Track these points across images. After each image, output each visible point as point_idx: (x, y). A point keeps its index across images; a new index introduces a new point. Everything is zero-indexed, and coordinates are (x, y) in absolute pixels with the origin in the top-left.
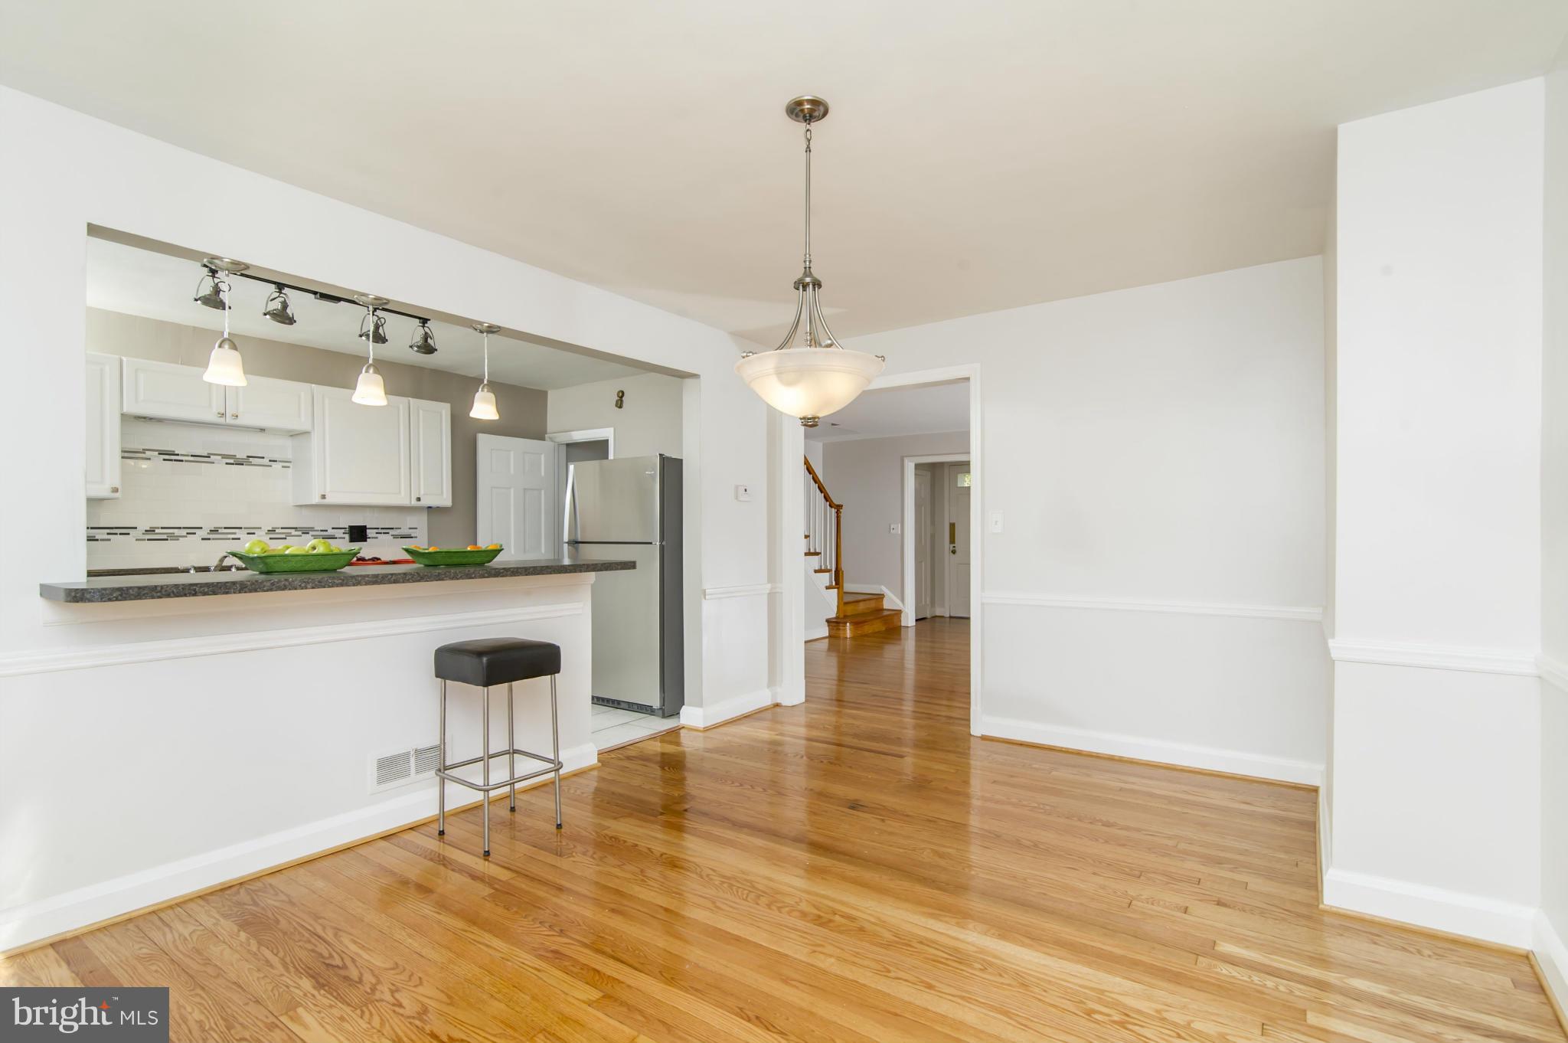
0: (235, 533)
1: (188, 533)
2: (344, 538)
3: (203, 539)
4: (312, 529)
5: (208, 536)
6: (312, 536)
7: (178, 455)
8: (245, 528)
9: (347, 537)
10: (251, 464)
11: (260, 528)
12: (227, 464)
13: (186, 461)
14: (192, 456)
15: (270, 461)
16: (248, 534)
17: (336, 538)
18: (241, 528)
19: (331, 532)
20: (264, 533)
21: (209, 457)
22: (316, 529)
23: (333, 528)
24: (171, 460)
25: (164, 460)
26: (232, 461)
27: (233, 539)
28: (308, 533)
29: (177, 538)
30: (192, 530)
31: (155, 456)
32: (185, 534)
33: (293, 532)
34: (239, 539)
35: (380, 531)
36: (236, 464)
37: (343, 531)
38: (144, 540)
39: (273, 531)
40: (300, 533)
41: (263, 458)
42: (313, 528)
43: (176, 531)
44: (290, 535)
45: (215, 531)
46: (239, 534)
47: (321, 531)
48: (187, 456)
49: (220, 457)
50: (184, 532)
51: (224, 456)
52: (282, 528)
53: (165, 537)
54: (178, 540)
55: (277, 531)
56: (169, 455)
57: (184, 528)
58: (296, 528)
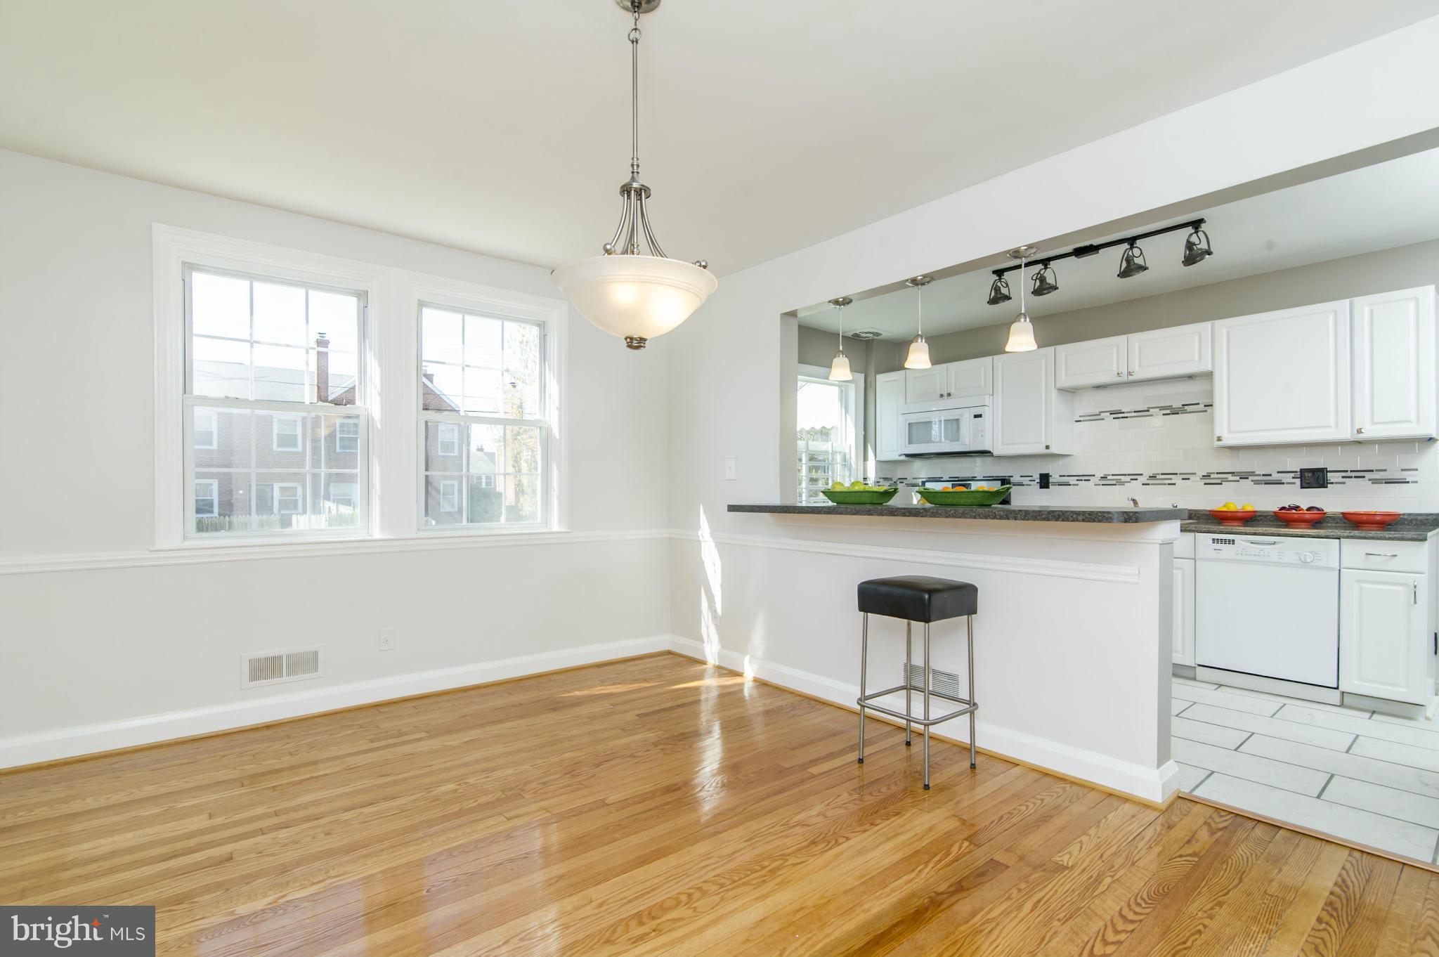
0: (1171, 479)
1: (1131, 479)
2: (1294, 483)
3: (1143, 484)
4: (1253, 474)
5: (1148, 482)
6: (1252, 481)
7: (1124, 413)
8: (1180, 474)
9: (1298, 481)
10: (1185, 412)
11: (1195, 474)
12: (1164, 415)
13: (1131, 417)
14: (1135, 412)
15: (1205, 406)
16: (1183, 479)
17: (1283, 483)
18: (1177, 474)
19: (1275, 476)
20: (1199, 479)
21: (1149, 411)
22: (1257, 473)
23: (1278, 472)
24: (1119, 418)
25: (1114, 418)
26: (1168, 412)
27: (1169, 484)
28: (1247, 478)
29: (1122, 483)
30: (1134, 477)
31: (1108, 416)
32: (1129, 480)
33: (1230, 477)
34: (1175, 484)
35: (1349, 474)
36: (1173, 414)
37: (1293, 475)
38: (1100, 485)
39: (1207, 476)
40: (1238, 478)
41: (1198, 404)
42: (1254, 472)
43: (1122, 477)
44: (1226, 480)
45: (1153, 477)
46: (1175, 479)
47: (1263, 475)
48: (1131, 412)
49: (1158, 410)
50: (1128, 478)
51: (1161, 408)
52: (1217, 473)
53: (1114, 482)
54: (1124, 485)
55: (1212, 476)
56: (1117, 414)
57: (1128, 475)
58: (1232, 473)
